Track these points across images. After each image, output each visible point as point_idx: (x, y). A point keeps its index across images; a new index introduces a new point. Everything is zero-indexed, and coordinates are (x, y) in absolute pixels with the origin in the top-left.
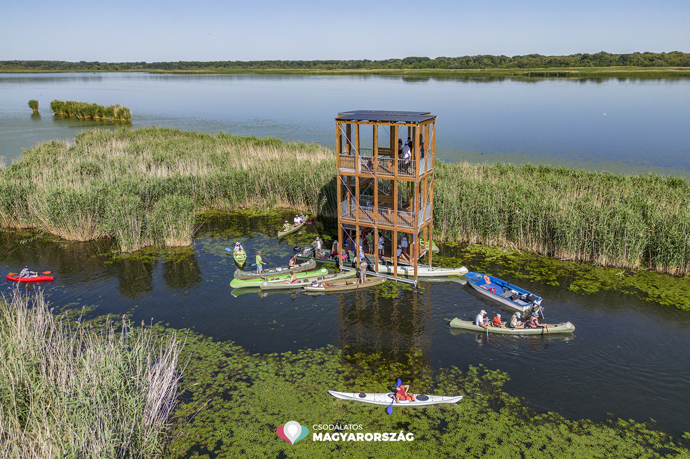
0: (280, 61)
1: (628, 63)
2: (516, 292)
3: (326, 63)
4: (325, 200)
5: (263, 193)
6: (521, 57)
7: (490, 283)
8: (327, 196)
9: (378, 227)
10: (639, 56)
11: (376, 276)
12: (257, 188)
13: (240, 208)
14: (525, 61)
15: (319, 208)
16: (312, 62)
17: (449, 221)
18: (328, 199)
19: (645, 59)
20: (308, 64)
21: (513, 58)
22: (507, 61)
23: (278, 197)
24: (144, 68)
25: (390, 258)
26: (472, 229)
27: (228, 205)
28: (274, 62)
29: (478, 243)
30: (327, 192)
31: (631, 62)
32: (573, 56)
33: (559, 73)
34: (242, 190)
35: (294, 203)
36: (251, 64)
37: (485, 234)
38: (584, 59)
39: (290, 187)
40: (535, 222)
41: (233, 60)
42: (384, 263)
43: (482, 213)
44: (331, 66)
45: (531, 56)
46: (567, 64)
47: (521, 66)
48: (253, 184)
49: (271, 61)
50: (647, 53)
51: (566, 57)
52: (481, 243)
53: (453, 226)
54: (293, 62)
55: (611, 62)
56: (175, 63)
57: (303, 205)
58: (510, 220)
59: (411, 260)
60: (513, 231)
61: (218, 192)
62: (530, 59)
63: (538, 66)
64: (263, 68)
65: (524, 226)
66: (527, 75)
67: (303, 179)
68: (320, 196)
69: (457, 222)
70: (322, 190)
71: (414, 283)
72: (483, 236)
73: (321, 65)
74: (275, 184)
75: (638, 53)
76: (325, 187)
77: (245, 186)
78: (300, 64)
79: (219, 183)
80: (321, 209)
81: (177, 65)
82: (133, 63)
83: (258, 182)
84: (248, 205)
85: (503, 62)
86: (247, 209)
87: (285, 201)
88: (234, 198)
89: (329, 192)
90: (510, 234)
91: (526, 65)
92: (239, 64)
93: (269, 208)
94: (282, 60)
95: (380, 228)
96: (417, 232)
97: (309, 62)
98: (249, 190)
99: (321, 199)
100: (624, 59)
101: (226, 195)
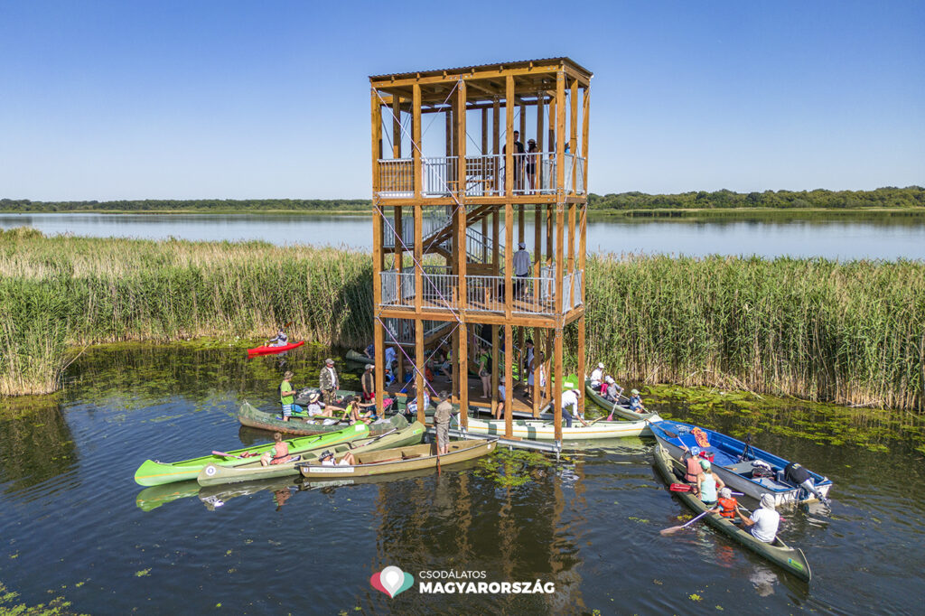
0: (288, 200)
1: (759, 203)
2: (765, 465)
3: (352, 203)
4: (346, 314)
5: (229, 308)
6: (617, 196)
7: (708, 445)
8: (352, 306)
9: (466, 318)
10: (772, 195)
11: (462, 439)
12: (218, 300)
13: (183, 338)
14: (623, 201)
15: (334, 330)
16: (332, 201)
17: (601, 336)
18: (352, 310)
19: (782, 198)
20: (328, 204)
21: (606, 196)
22: (598, 200)
23: (257, 316)
24: (95, 208)
25: (489, 405)
26: (649, 351)
27: (159, 333)
28: (280, 201)
29: (662, 382)
30: (351, 296)
31: (763, 202)
32: (685, 195)
33: (672, 213)
34: (188, 304)
35: (287, 325)
36: (248, 203)
37: (677, 361)
38: (701, 198)
39: (280, 294)
40: (784, 330)
41: (223, 198)
42: (479, 415)
43: (669, 316)
44: (359, 206)
45: (629, 194)
46: (679, 205)
47: (617, 206)
48: (210, 291)
49: (276, 200)
50: (784, 191)
51: (676, 196)
52: (666, 383)
53: (610, 345)
54: (306, 202)
55: (736, 202)
56: (139, 202)
57: (305, 329)
58: (730, 328)
59: (536, 406)
60: (739, 351)
61: (141, 306)
62: (629, 197)
63: (640, 206)
64: (265, 209)
65: (762, 340)
66: (628, 214)
67: (303, 279)
68: (338, 307)
69: (617, 337)
70: (341, 295)
71: (556, 450)
72: (673, 366)
73: (345, 205)
74: (252, 290)
75: (771, 191)
76: (347, 288)
77: (193, 295)
78: (316, 204)
79: (144, 291)
80: (339, 331)
81: (141, 204)
82: (79, 203)
83: (220, 290)
84: (200, 332)
85: (592, 201)
86: (195, 339)
87: (270, 324)
88: (172, 318)
89: (355, 296)
90: (730, 358)
91: (624, 205)
92: (231, 203)
93: (238, 337)
94: (292, 199)
95: (472, 321)
96: (560, 323)
97: (328, 202)
98: (202, 303)
99: (339, 312)
100: (753, 199)
101: (155, 312)
